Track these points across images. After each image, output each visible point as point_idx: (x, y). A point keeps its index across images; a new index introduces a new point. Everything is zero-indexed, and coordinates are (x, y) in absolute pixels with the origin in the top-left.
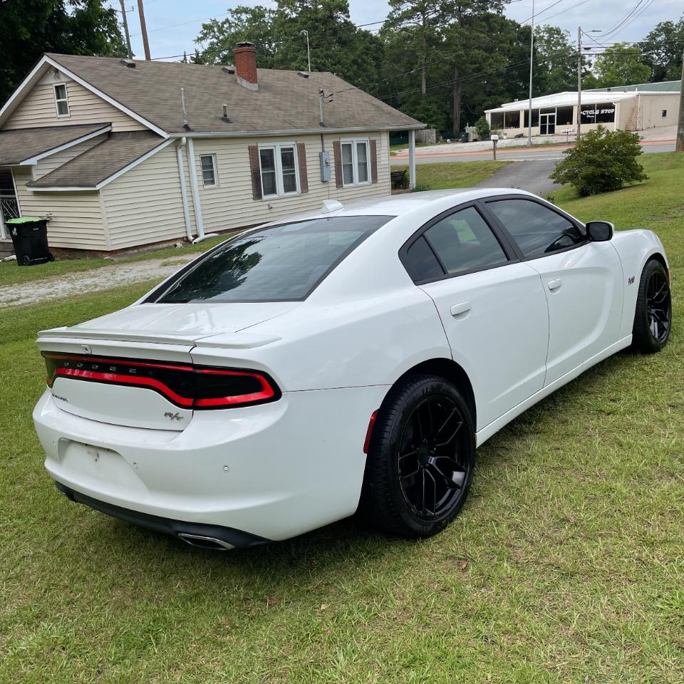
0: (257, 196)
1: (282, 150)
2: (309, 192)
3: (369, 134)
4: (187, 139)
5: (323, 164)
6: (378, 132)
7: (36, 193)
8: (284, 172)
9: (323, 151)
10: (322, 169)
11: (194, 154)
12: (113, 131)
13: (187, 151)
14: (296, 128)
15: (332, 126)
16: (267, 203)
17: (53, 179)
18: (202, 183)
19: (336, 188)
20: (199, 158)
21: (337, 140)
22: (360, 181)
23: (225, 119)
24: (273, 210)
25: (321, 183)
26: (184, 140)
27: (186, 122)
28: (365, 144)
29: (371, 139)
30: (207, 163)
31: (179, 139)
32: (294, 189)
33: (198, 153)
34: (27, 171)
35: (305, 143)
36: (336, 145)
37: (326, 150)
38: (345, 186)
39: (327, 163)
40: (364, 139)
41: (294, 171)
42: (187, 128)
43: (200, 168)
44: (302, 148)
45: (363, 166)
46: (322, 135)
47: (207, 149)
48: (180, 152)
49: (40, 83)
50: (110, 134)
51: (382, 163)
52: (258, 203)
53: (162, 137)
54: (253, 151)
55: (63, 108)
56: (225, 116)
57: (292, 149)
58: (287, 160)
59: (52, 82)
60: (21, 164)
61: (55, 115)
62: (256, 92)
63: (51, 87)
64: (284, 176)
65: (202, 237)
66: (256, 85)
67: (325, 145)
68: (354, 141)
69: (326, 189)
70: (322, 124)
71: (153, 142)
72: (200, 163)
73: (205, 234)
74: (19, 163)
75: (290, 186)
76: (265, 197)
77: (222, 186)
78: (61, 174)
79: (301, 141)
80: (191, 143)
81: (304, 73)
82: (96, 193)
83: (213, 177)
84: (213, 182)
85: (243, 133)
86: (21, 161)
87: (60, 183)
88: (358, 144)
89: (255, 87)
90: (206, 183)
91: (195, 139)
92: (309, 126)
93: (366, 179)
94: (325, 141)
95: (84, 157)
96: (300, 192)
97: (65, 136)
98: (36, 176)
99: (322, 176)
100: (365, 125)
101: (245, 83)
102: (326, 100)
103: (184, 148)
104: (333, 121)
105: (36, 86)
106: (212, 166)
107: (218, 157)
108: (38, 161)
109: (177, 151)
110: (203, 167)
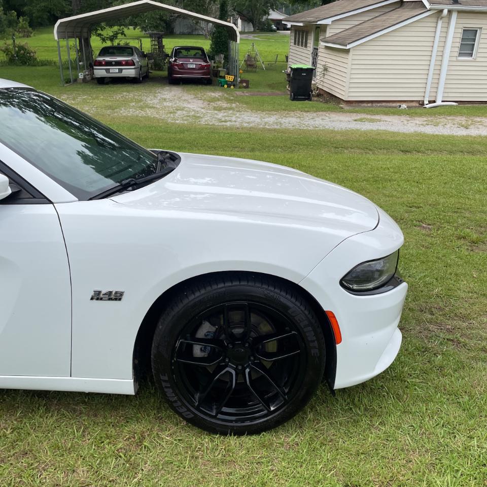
4: (450, 12)
7: (327, 48)
11: (455, 29)
12: (405, 1)
13: (449, 23)
17: (335, 37)
18: (456, 54)
20: (461, 31)
26: (445, 12)
30: (469, 36)
31: (441, 11)
33: (462, 26)
34: (324, 28)
42: (455, 1)
43: (459, 40)
47: (472, 23)
48: (440, 23)
50: (401, 3)
53: (424, 6)
60: (319, 23)
65: (439, 103)
71: (417, 11)
72: (460, 36)
73: (442, 101)
74: (317, 22)
77: (478, 59)
78: (343, 34)
82: (348, 51)
83: (472, 50)
84: (471, 55)
86: (319, 21)
90: (461, 54)
91: (459, 12)
95: (371, 21)
98: (329, 33)
103: (446, 20)
106: (474, 40)
107: (484, 32)
108: (333, 21)
109: (437, 22)
110: (463, 39)
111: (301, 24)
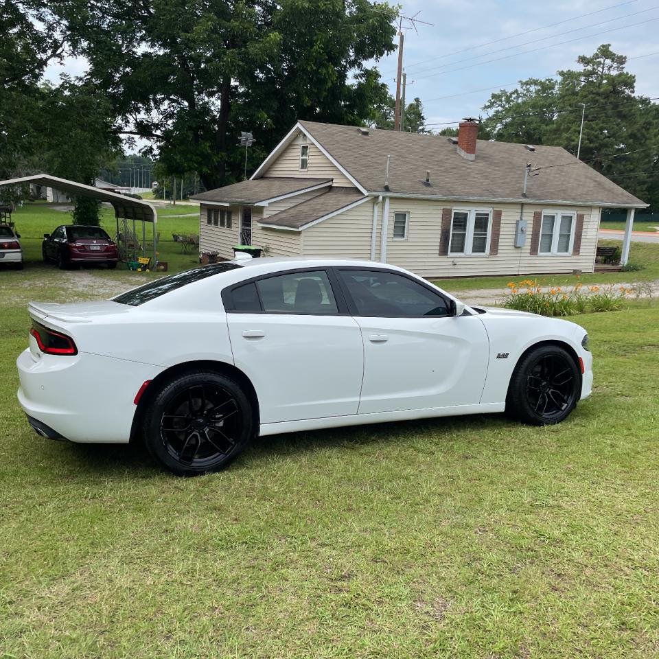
0: (443, 252)
1: (477, 214)
2: (499, 255)
3: (577, 209)
4: (384, 198)
5: (519, 231)
6: (590, 207)
7: (264, 228)
8: (475, 234)
9: (521, 219)
10: (516, 235)
11: (389, 211)
12: (333, 185)
13: (383, 208)
14: (495, 196)
15: (534, 197)
16: (452, 259)
17: (275, 219)
18: (392, 235)
19: (529, 255)
20: (393, 215)
21: (540, 211)
22: (559, 251)
23: (427, 184)
24: (456, 267)
25: (513, 248)
26: (381, 198)
27: (387, 183)
28: (571, 217)
29: (579, 213)
30: (400, 220)
31: (377, 197)
32: (483, 251)
33: (394, 210)
34: (260, 210)
35: (503, 210)
36: (537, 216)
37: (524, 218)
38: (540, 254)
39: (522, 231)
40: (573, 213)
41: (486, 234)
42: (387, 189)
43: (393, 223)
44: (498, 215)
45: (565, 237)
46: (522, 205)
47: (402, 208)
48: (376, 207)
49: (293, 143)
50: (330, 188)
51: (588, 237)
52: (443, 259)
53: (362, 194)
54: (446, 213)
55: (304, 164)
56: (428, 180)
57: (487, 215)
58: (481, 223)
59: (301, 143)
60: (256, 205)
61: (297, 169)
62: (472, 161)
63: (298, 147)
64: (474, 238)
66: (473, 155)
67: (524, 214)
68: (559, 214)
69: (519, 255)
70: (524, 195)
71: (355, 197)
72: (393, 219)
74: (254, 203)
75: (479, 247)
76: (450, 254)
77: (410, 240)
78: (283, 215)
79: (498, 208)
80: (387, 201)
81: (531, 147)
82: (299, 233)
83: (404, 231)
84: (403, 236)
85: (440, 197)
86: (256, 203)
87: (279, 222)
88: (562, 216)
89: (472, 157)
90: (395, 235)
91: (391, 198)
92: (509, 196)
93: (567, 250)
94: (524, 211)
95: (305, 204)
96: (488, 253)
97: (298, 185)
98: (266, 215)
99: (515, 242)
100: (574, 199)
101: (463, 153)
102: (531, 174)
103: (380, 205)
104: (538, 193)
105: (290, 145)
106: (404, 223)
107: (411, 215)
108: (269, 203)
109: (374, 207)
110: (396, 222)
111: (227, 205)
